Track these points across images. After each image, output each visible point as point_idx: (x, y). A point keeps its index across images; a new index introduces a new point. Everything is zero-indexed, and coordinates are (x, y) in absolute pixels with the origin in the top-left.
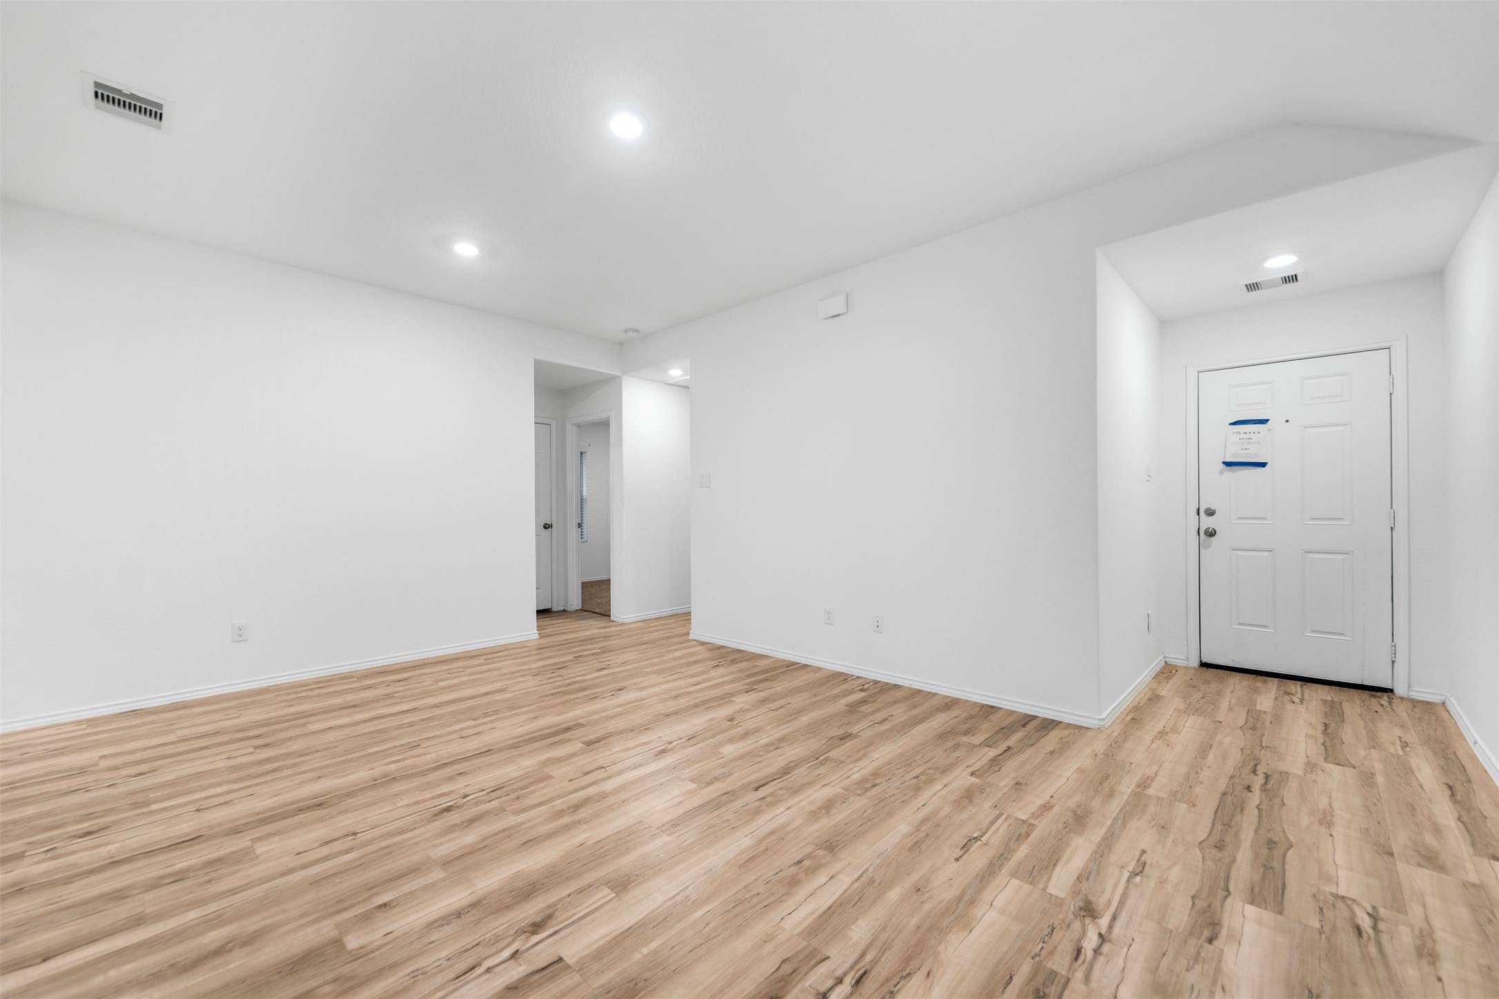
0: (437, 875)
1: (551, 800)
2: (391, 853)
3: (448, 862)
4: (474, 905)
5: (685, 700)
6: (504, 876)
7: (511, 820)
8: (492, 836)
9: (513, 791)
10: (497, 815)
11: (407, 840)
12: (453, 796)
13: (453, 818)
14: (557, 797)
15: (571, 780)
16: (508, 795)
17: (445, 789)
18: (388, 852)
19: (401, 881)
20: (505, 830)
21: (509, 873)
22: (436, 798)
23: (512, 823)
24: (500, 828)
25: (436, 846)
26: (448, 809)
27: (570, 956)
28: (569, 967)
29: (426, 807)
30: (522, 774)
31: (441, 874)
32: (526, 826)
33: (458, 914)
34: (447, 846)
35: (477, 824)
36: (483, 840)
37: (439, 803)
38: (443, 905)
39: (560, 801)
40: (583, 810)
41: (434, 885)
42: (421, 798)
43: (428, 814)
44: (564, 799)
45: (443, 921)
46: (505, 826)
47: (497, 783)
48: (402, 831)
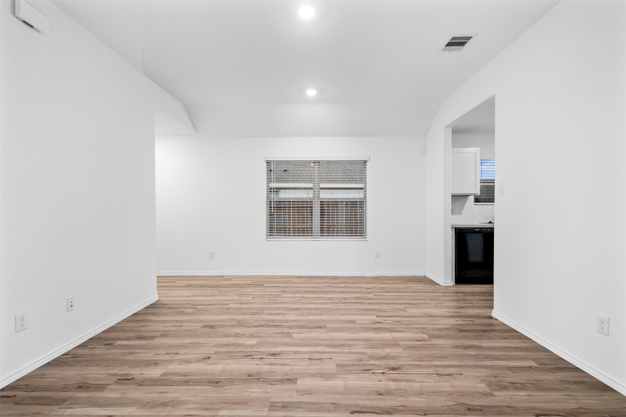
0: (402, 343)
1: (348, 353)
2: (419, 357)
3: (397, 345)
4: (392, 332)
5: (170, 395)
6: (381, 335)
7: (369, 351)
8: (379, 348)
9: (359, 365)
10: (373, 356)
11: (413, 361)
12: (390, 376)
13: (392, 363)
14: (344, 353)
15: (331, 359)
16: (363, 364)
17: (392, 385)
18: (420, 358)
19: (413, 346)
20: (374, 348)
21: (379, 335)
22: (398, 379)
23: (369, 350)
24: (375, 349)
25: (401, 353)
26: (393, 369)
27: (375, 317)
28: (376, 316)
29: (404, 375)
30: (348, 375)
31: (400, 342)
32: (365, 346)
33: (397, 331)
34: (396, 351)
35: (383, 355)
36: (383, 348)
37: (397, 375)
38: (401, 335)
39: (345, 351)
40: (341, 344)
41: (403, 340)
42: (406, 384)
43: (403, 370)
44: (343, 351)
45: (401, 331)
46: (373, 350)
47: (364, 374)
48: (414, 365)
